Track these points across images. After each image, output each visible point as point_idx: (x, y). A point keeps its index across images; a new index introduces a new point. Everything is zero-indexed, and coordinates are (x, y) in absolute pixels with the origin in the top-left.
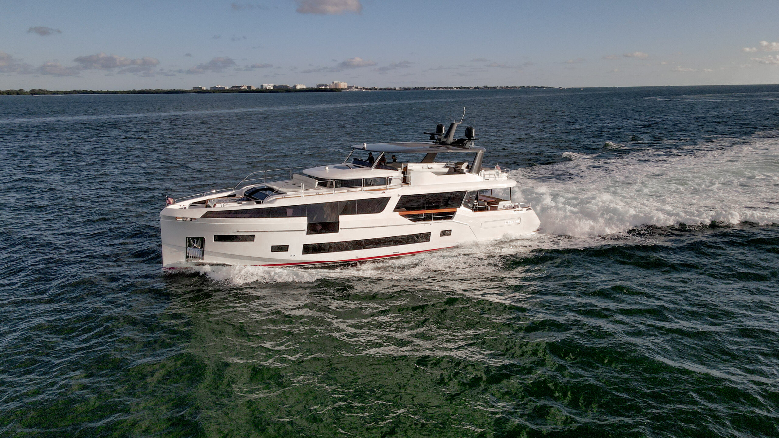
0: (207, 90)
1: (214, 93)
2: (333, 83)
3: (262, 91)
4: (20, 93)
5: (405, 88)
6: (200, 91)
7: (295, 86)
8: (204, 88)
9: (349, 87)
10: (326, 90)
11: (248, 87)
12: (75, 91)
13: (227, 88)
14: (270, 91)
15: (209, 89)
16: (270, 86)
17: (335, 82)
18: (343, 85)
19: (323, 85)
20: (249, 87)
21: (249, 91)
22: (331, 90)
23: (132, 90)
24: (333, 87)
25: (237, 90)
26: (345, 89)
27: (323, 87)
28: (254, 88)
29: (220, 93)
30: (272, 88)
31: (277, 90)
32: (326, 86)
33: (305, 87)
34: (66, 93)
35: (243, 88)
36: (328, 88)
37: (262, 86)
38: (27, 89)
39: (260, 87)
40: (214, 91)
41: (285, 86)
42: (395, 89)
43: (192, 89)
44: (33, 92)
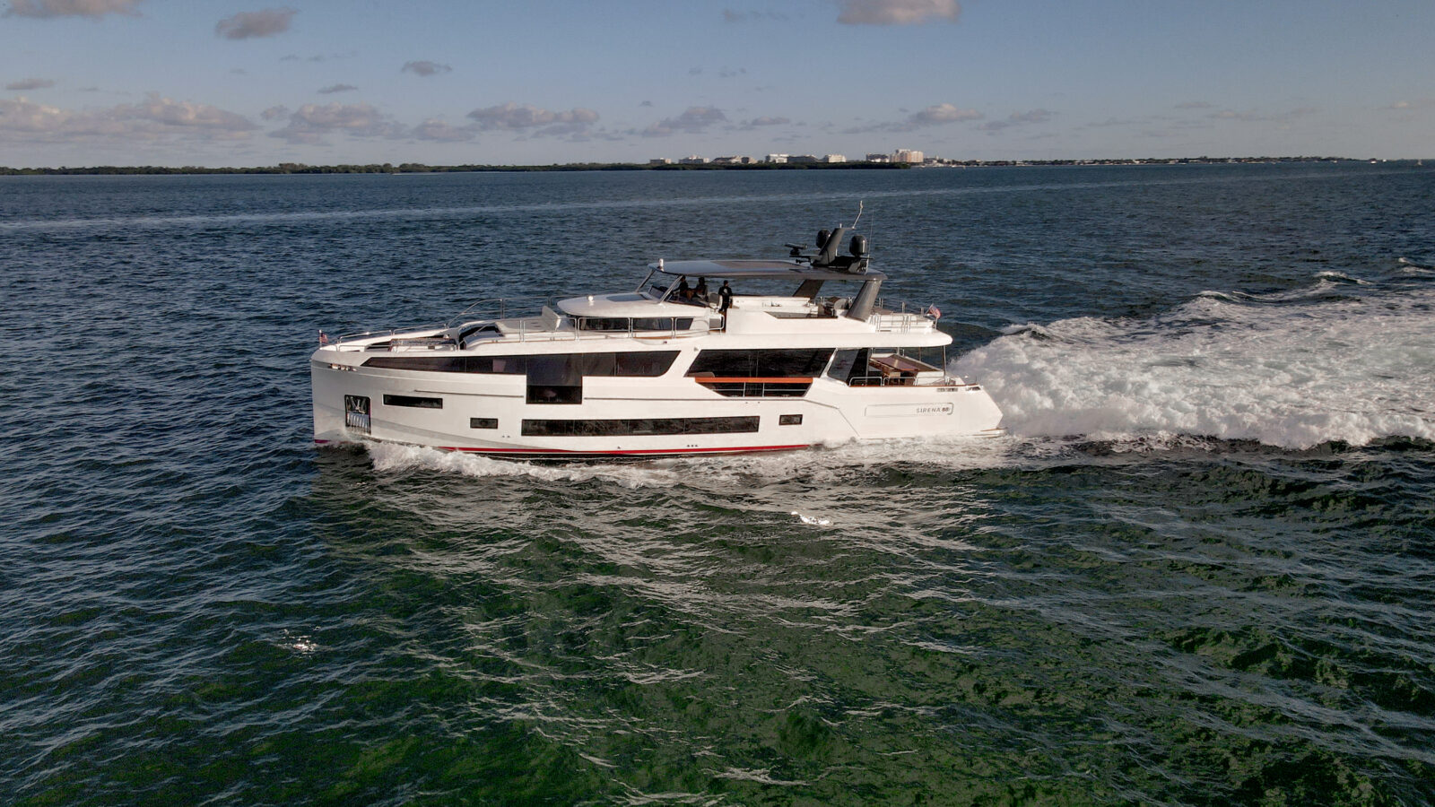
0: (673, 164)
1: (684, 169)
2: (897, 151)
3: (767, 166)
4: (385, 169)
5: (1034, 162)
6: (661, 167)
7: (827, 158)
8: (669, 161)
9: (926, 161)
10: (882, 166)
11: (743, 159)
12: (465, 166)
13: (707, 161)
14: (782, 167)
15: (677, 162)
16: (782, 158)
17: (901, 151)
18: (916, 156)
19: (878, 157)
20: (746, 160)
21: (745, 166)
22: (892, 166)
23: (551, 164)
24: (897, 160)
25: (724, 165)
26: (918, 164)
27: (878, 161)
28: (753, 161)
29: (695, 169)
30: (785, 161)
31: (795, 164)
32: (884, 157)
33: (844, 160)
34: (451, 169)
35: (734, 161)
36: (887, 161)
37: (768, 158)
38: (396, 164)
39: (764, 159)
40: (686, 166)
41: (810, 158)
42: (1015, 163)
43: (649, 162)
44: (404, 169)
